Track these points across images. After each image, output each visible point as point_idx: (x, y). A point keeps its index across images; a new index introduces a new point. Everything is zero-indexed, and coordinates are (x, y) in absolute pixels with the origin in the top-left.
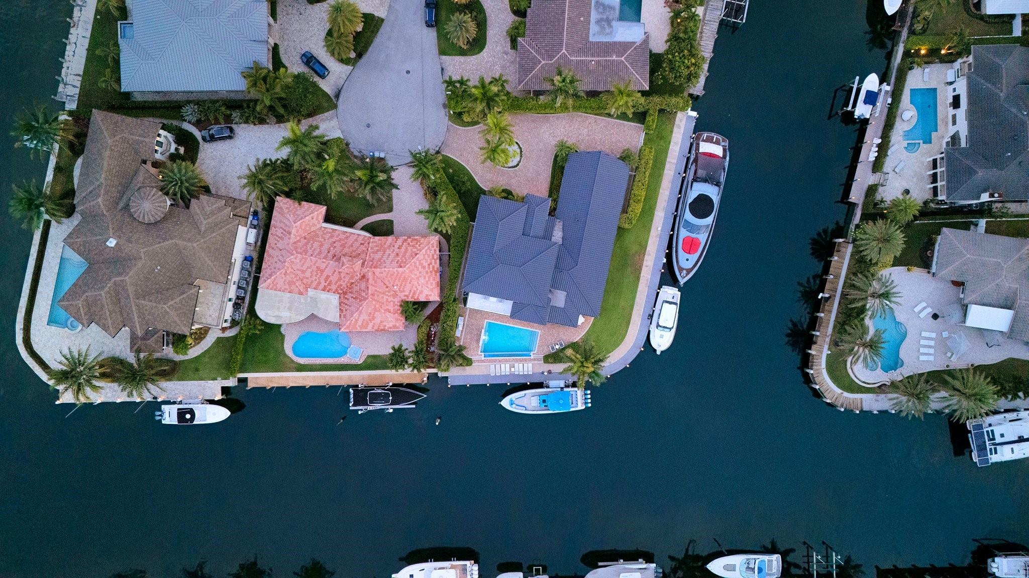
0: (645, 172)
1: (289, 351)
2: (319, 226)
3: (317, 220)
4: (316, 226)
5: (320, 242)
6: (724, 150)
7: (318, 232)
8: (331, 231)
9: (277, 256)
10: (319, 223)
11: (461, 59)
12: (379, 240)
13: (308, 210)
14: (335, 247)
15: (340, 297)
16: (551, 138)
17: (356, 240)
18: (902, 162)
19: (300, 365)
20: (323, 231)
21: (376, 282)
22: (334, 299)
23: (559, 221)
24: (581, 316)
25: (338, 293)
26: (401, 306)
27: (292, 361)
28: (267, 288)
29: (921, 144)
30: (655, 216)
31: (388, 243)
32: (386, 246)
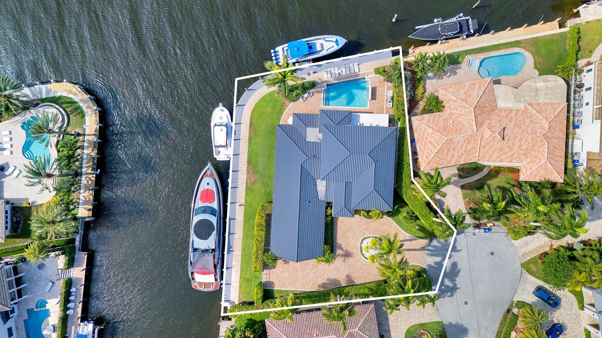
0: (257, 250)
1: (529, 56)
2: (524, 163)
3: (526, 168)
4: (526, 163)
5: (521, 150)
6: (193, 279)
7: (524, 157)
8: (513, 160)
9: (556, 132)
10: (524, 166)
11: (423, 321)
12: (471, 159)
13: (536, 175)
14: (508, 147)
15: (496, 106)
16: (338, 266)
17: (490, 156)
18: (47, 291)
19: (517, 46)
20: (520, 159)
21: (469, 123)
22: (501, 103)
23: (322, 199)
24: (291, 123)
25: (498, 109)
26: (444, 107)
27: (524, 48)
28: (559, 104)
29: (35, 308)
30: (243, 215)
31: (463, 157)
32: (465, 155)
